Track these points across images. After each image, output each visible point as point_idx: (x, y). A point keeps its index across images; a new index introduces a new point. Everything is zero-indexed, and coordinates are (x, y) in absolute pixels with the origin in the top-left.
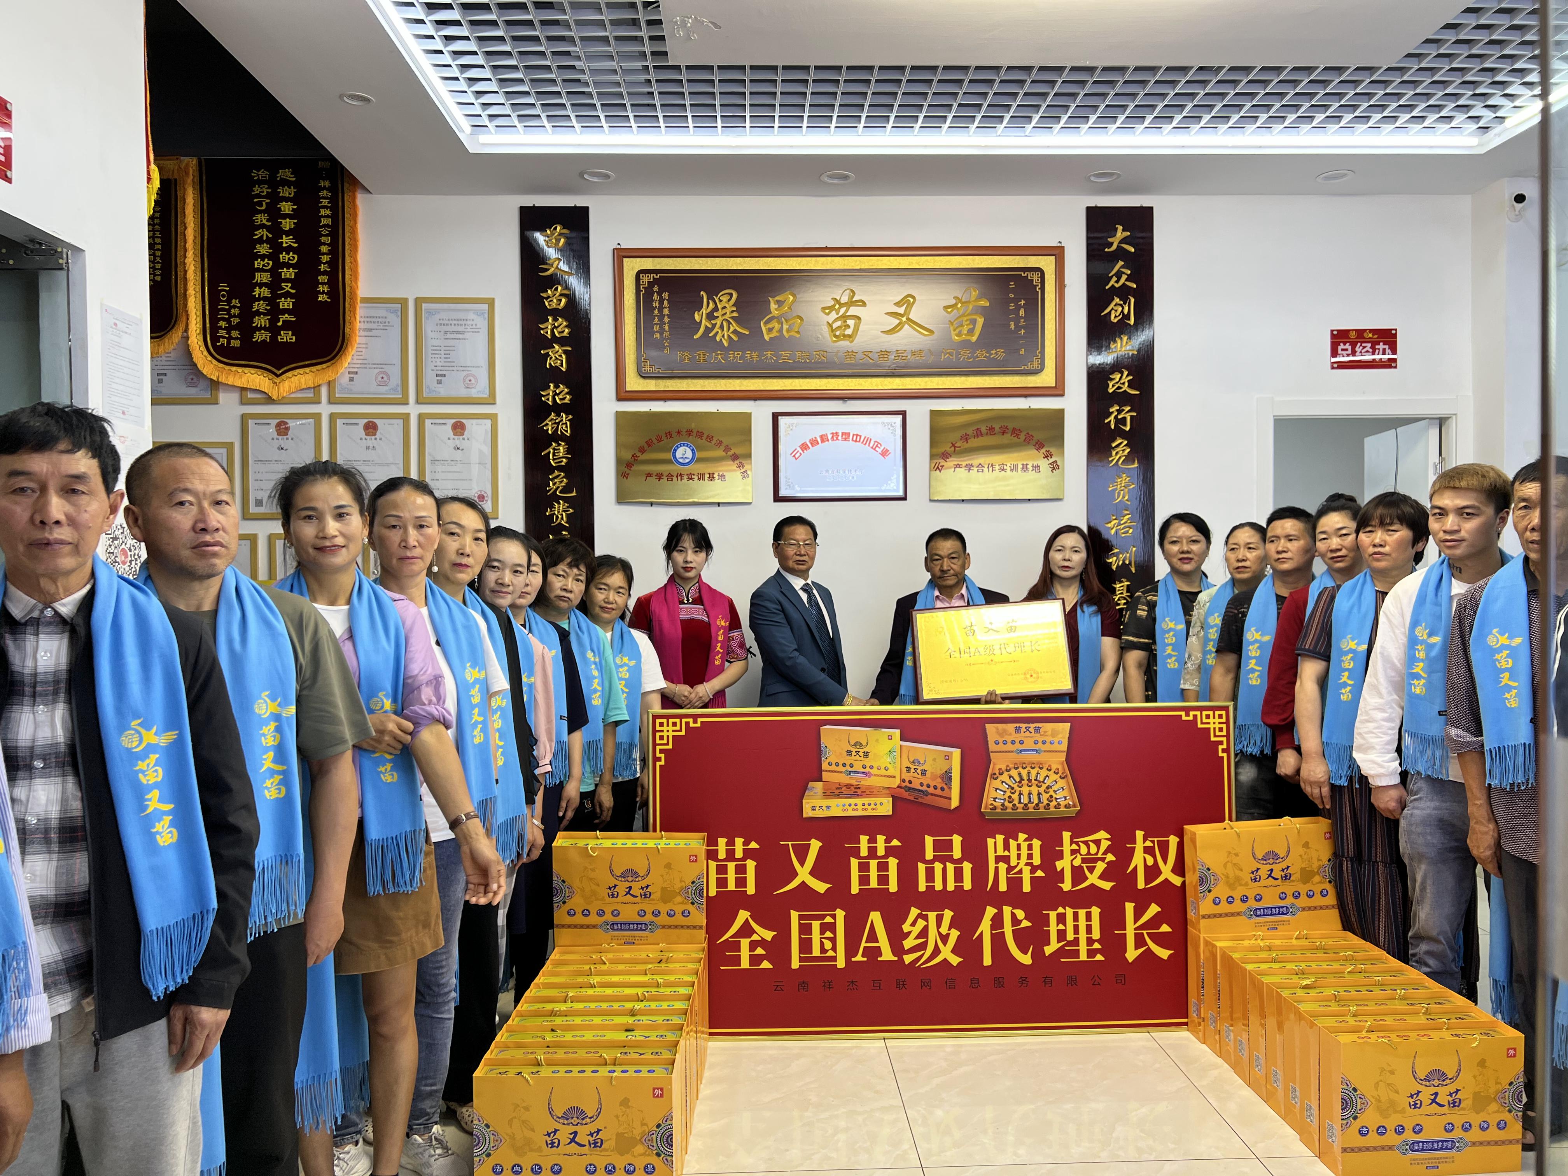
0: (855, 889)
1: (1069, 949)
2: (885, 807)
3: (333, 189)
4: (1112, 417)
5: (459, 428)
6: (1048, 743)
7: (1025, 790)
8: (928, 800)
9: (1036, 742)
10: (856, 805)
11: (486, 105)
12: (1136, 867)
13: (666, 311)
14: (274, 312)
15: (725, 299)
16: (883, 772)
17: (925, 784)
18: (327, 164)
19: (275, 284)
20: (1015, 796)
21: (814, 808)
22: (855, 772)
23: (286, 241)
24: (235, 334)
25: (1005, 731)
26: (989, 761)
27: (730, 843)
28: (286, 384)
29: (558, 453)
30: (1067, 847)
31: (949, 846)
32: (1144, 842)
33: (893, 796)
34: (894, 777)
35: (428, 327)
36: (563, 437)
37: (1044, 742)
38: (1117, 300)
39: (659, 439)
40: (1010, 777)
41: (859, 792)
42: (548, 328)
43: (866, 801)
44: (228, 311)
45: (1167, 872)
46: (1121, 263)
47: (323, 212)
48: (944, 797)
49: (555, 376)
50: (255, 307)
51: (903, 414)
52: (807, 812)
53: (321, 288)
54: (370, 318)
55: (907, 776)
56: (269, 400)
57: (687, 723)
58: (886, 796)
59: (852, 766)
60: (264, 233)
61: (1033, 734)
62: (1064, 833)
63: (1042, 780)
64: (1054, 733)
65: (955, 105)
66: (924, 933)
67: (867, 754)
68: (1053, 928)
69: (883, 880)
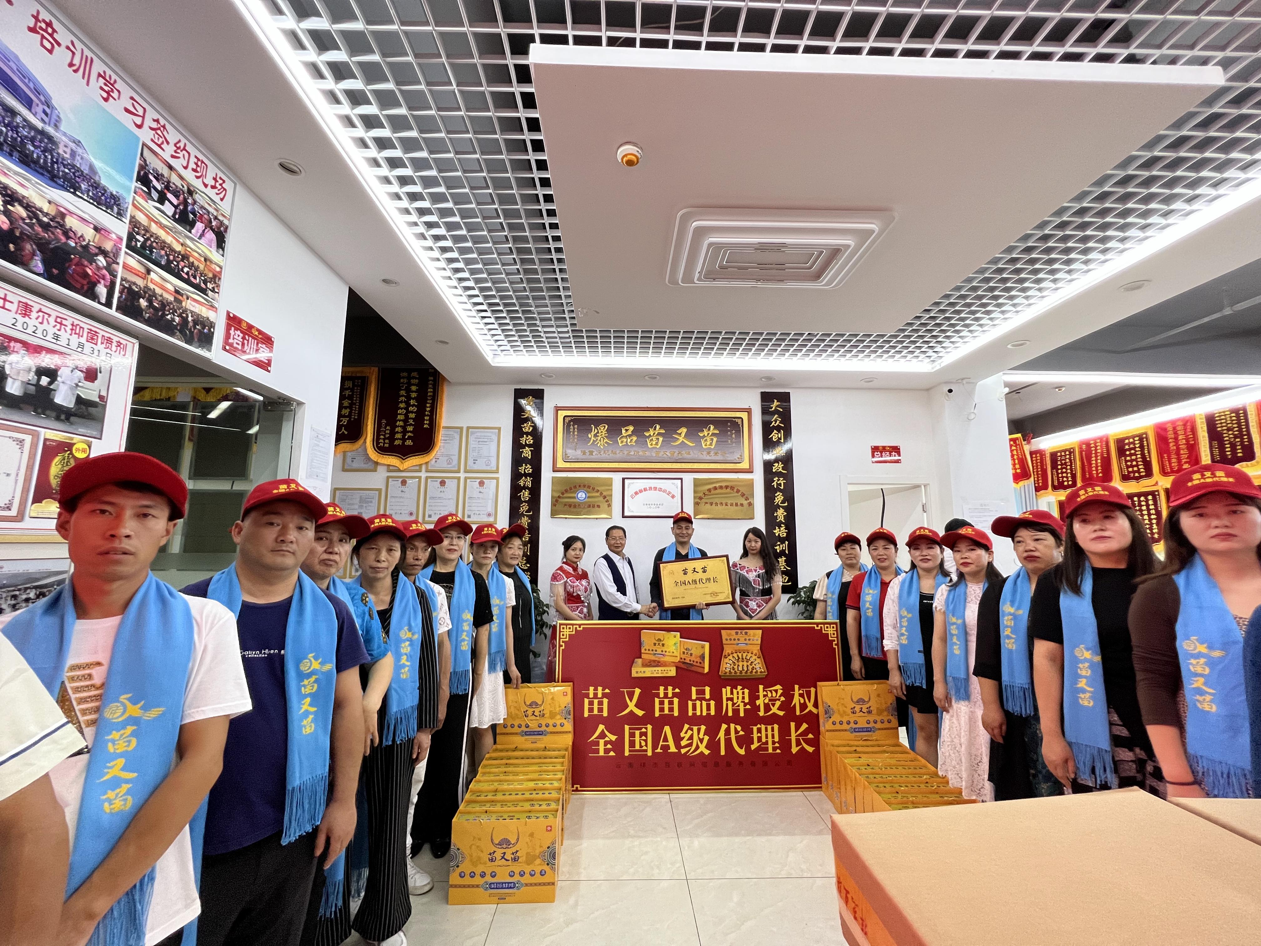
0: (657, 714)
1: (763, 747)
2: (672, 672)
3: (434, 381)
4: (775, 483)
5: (481, 484)
6: (751, 640)
7: (741, 664)
8: (693, 669)
9: (745, 640)
10: (658, 671)
11: (500, 346)
12: (795, 704)
13: (576, 433)
14: (405, 432)
15: (602, 428)
16: (671, 654)
17: (692, 660)
18: (433, 371)
19: (406, 421)
20: (736, 667)
21: (637, 672)
22: (658, 654)
23: (412, 402)
24: (387, 441)
25: (730, 634)
26: (722, 649)
27: (596, 689)
28: (407, 463)
29: (525, 495)
30: (761, 693)
31: (703, 692)
32: (799, 691)
33: (676, 667)
34: (677, 657)
35: (471, 439)
36: (528, 488)
37: (749, 640)
38: (775, 431)
39: (571, 489)
40: (733, 657)
41: (660, 664)
42: (523, 440)
43: (663, 668)
44: (385, 431)
45: (810, 707)
46: (776, 416)
47: (429, 390)
48: (701, 667)
49: (525, 461)
50: (397, 430)
51: (681, 479)
52: (634, 674)
53: (426, 422)
54: (447, 435)
55: (683, 657)
56: (399, 471)
57: (576, 628)
58: (672, 666)
59: (656, 651)
60: (403, 399)
61: (744, 636)
62: (760, 686)
63: (748, 659)
64: (754, 636)
65: (703, 348)
66: (691, 738)
67: (663, 645)
68: (755, 735)
69: (671, 709)
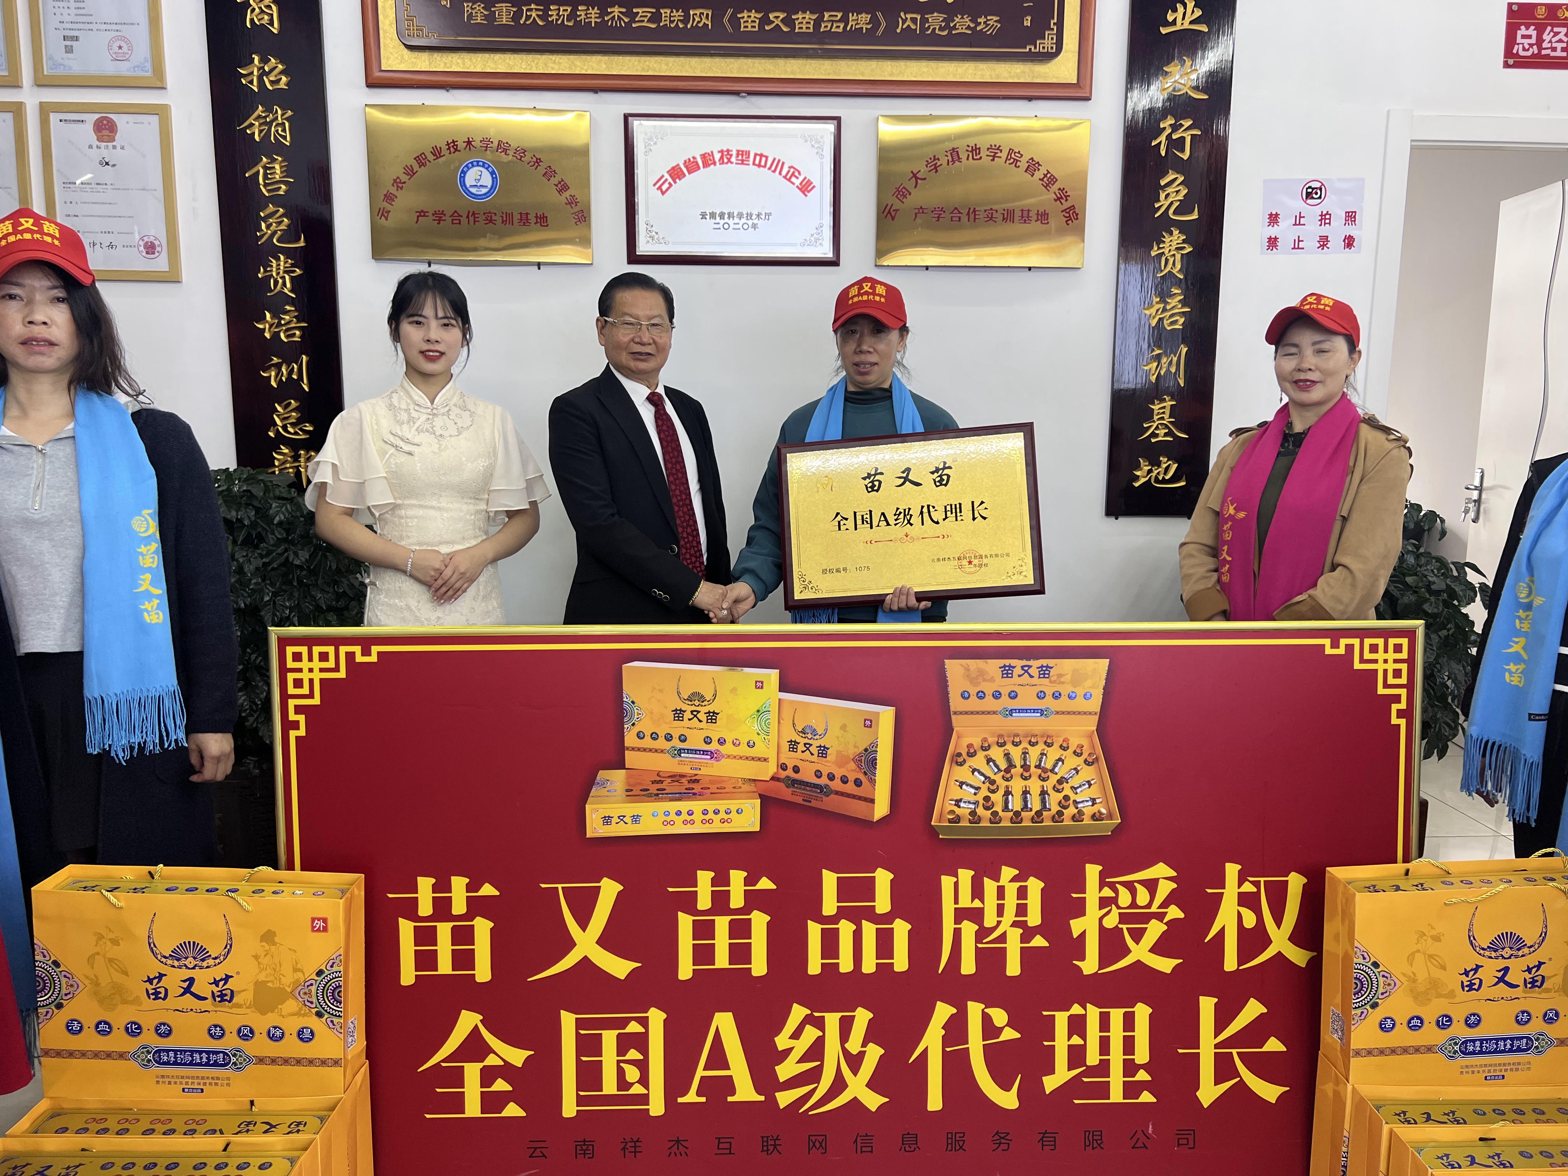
0: (686, 970)
1: (1090, 1081)
2: (745, 817)
4: (1163, 138)
5: (105, 129)
6: (1064, 698)
7: (1017, 786)
8: (830, 803)
9: (1041, 696)
10: (690, 813)
12: (1222, 930)
16: (744, 750)
17: (825, 774)
20: (997, 798)
21: (607, 820)
22: (690, 751)
25: (981, 673)
26: (950, 730)
27: (442, 886)
29: (273, 174)
30: (1092, 893)
31: (868, 889)
32: (1240, 885)
33: (761, 796)
34: (765, 760)
36: (279, 148)
37: (1057, 696)
39: (438, 154)
40: (989, 760)
41: (697, 788)
43: (710, 805)
45: (1281, 941)
48: (860, 798)
49: (262, 41)
51: (835, 122)
52: (595, 828)
55: (790, 759)
57: (350, 656)
58: (748, 795)
59: (683, 739)
61: (1035, 680)
62: (1088, 867)
63: (1049, 766)
64: (1077, 679)
66: (816, 1051)
67: (712, 717)
68: (1061, 1042)
69: (740, 953)
